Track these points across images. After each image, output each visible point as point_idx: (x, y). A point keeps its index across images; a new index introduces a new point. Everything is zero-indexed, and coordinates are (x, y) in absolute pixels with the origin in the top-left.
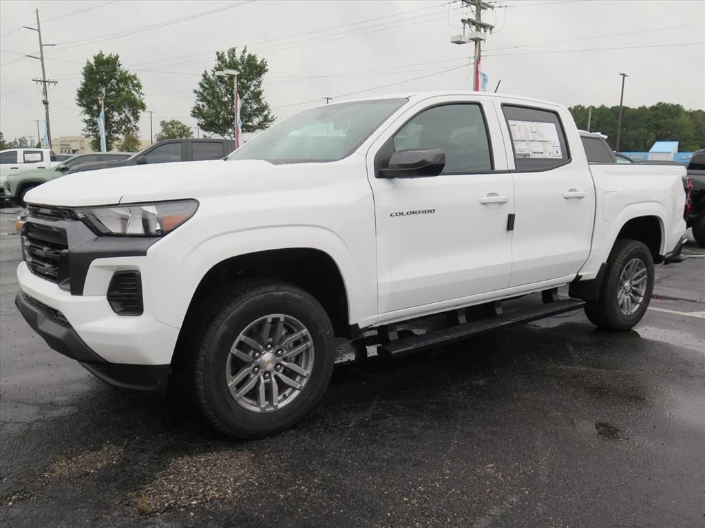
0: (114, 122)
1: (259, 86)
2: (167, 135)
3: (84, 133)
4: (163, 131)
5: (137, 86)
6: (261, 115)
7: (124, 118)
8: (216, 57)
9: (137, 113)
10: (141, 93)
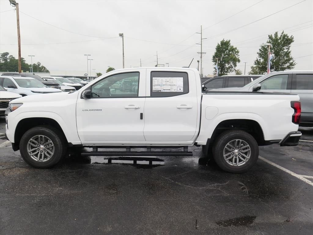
0: (226, 68)
1: (288, 49)
2: (253, 72)
3: (214, 73)
4: (252, 71)
5: (237, 52)
6: (289, 63)
7: (230, 66)
8: (268, 38)
9: (235, 64)
10: (238, 55)
